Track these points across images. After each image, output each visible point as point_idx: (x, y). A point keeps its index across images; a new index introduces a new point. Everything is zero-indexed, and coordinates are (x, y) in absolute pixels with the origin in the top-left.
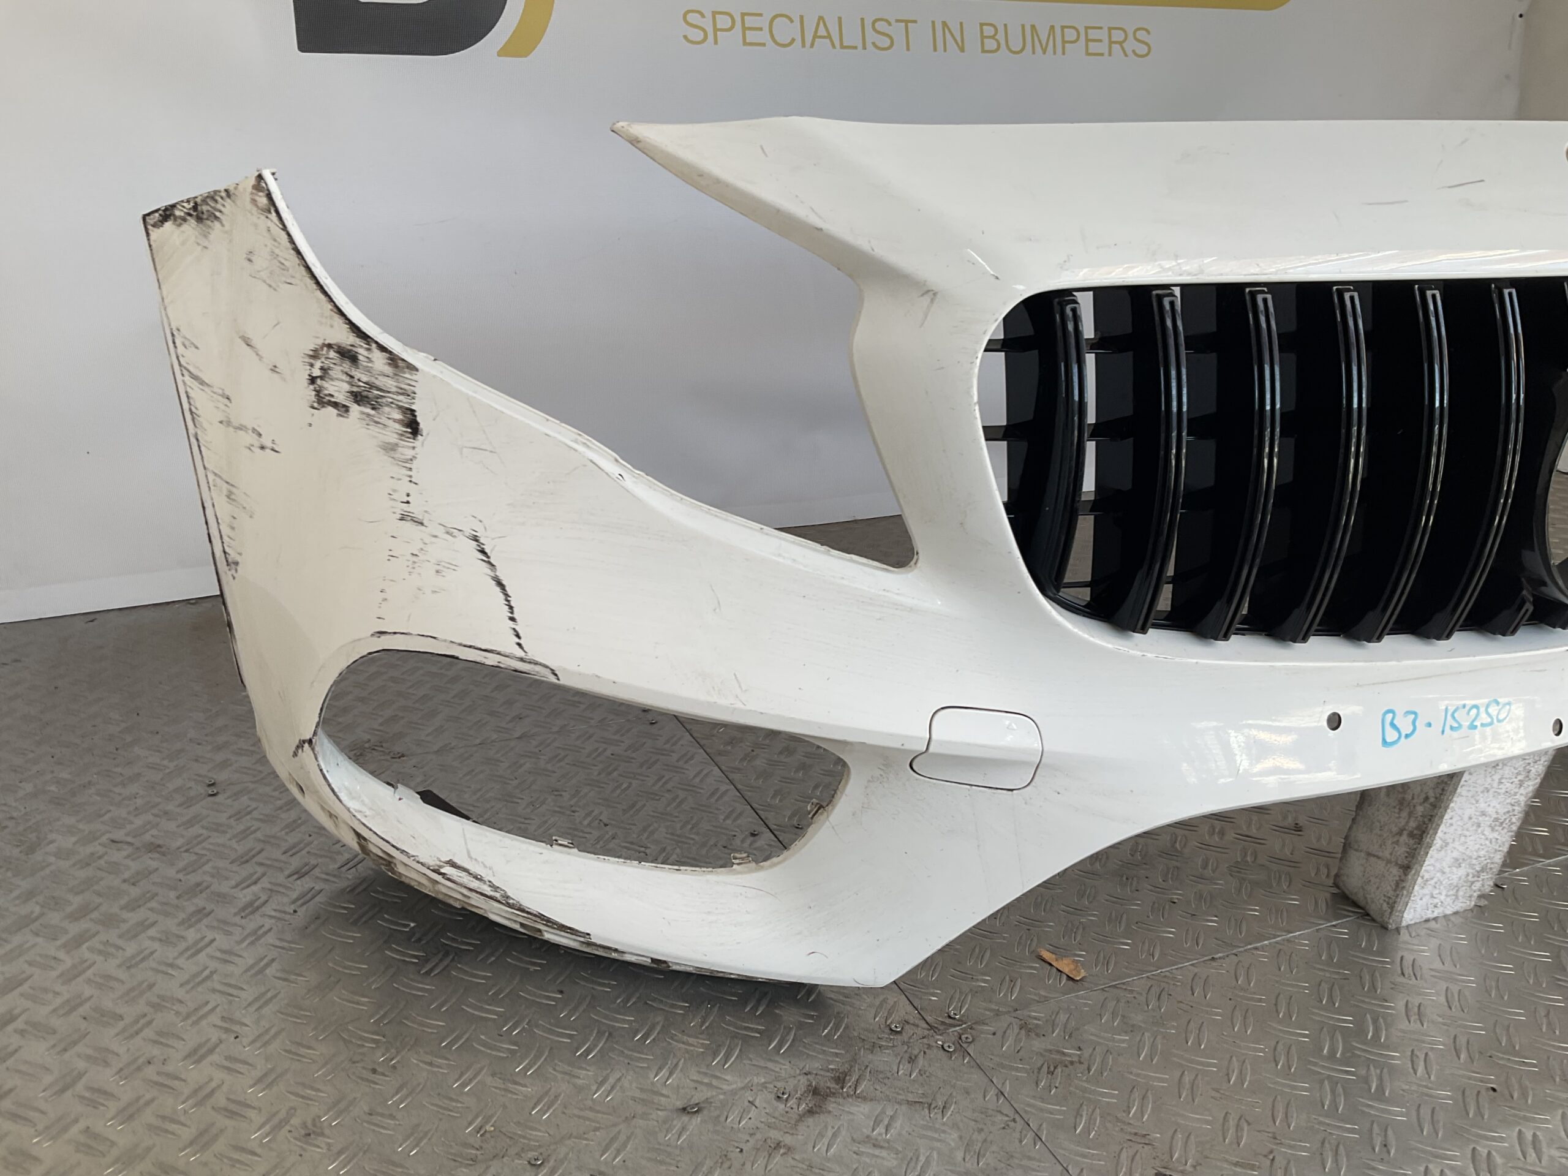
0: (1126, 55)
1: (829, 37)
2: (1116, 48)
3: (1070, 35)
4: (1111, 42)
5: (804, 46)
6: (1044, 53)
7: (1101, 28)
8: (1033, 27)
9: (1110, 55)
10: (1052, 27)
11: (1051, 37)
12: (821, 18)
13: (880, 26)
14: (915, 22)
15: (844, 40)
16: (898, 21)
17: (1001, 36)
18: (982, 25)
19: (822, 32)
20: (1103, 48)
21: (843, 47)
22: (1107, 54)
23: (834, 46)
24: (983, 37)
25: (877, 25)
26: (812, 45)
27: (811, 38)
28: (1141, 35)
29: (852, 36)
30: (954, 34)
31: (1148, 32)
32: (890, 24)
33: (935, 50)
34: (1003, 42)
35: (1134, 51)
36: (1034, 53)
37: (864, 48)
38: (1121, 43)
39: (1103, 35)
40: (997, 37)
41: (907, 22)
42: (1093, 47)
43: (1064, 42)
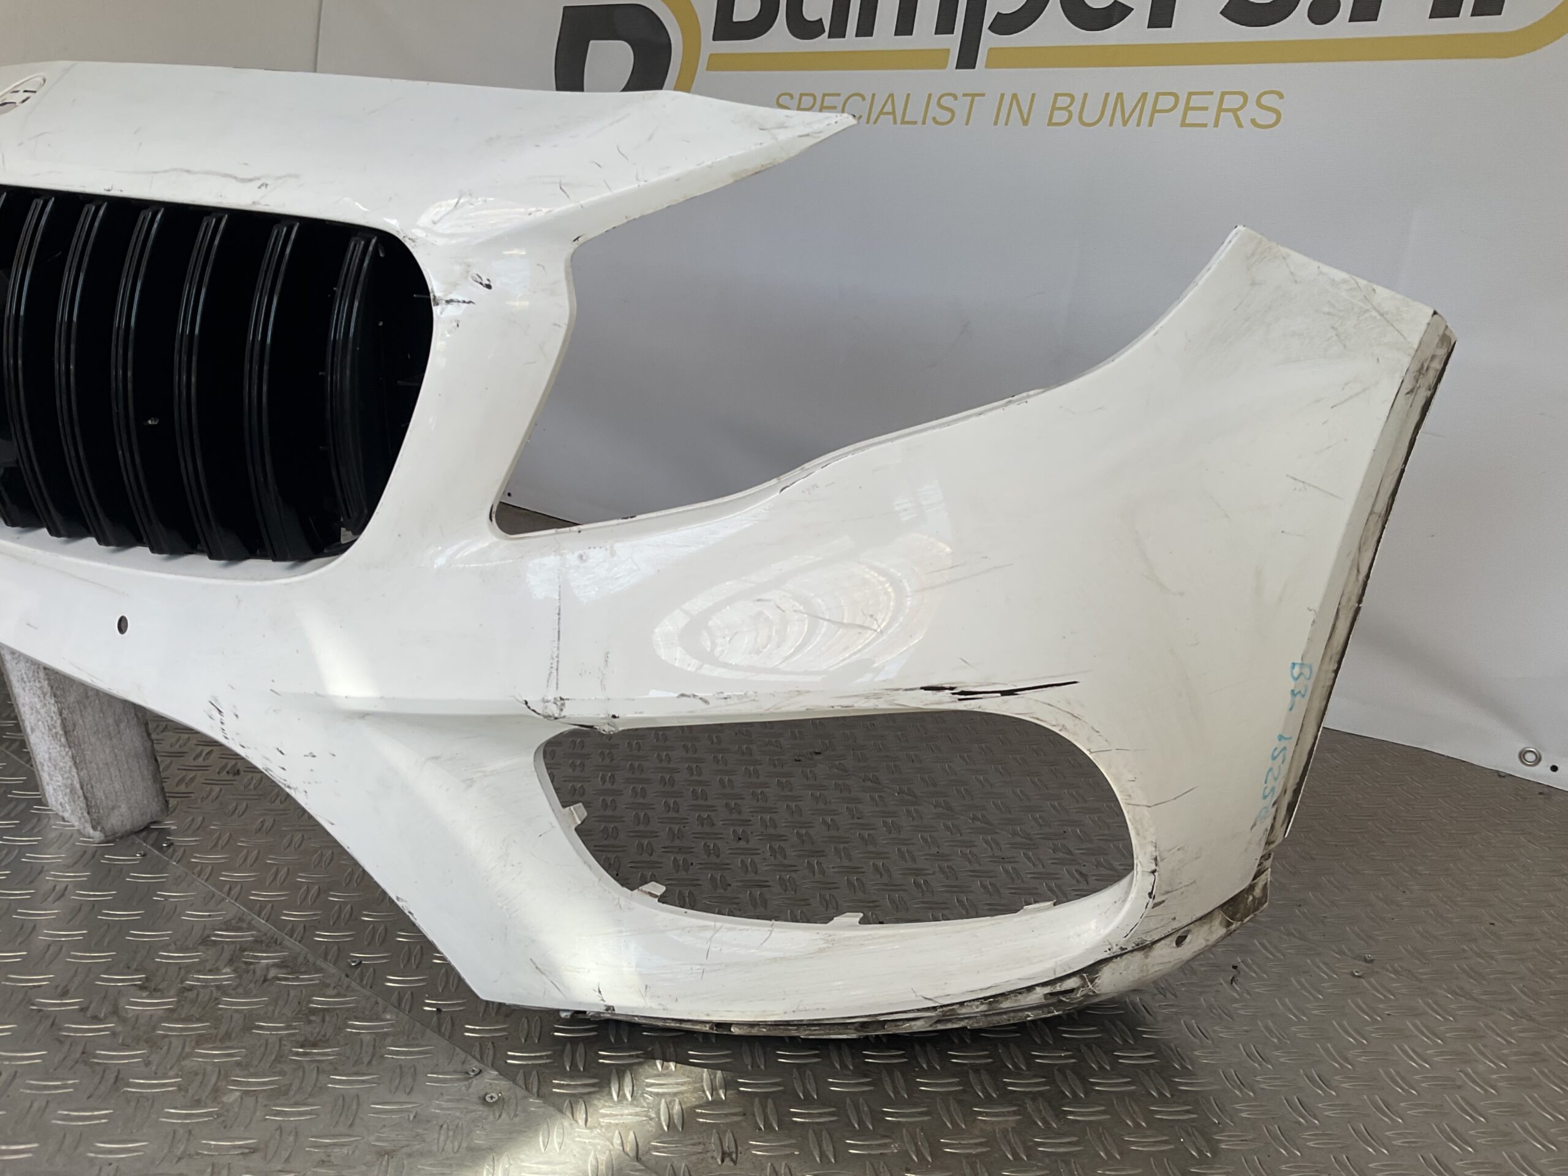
0: (1240, 125)
1: (893, 113)
2: (1227, 118)
3: (1166, 102)
4: (1220, 110)
5: (868, 122)
6: (1125, 123)
7: (1211, 93)
8: (1120, 96)
9: (1216, 125)
10: (1144, 95)
11: (1140, 105)
12: (891, 95)
13: (947, 101)
14: (983, 95)
15: (906, 117)
16: (965, 95)
17: (1075, 109)
18: (1057, 95)
19: (888, 108)
20: (1209, 117)
21: (903, 122)
22: (1211, 124)
23: (895, 123)
24: (1054, 108)
25: (942, 101)
26: (875, 122)
27: (876, 115)
28: (1268, 100)
29: (915, 112)
30: (1023, 108)
31: (1281, 96)
32: (955, 97)
33: (996, 123)
34: (1075, 117)
35: (1253, 121)
36: (1111, 124)
37: (924, 123)
38: (1234, 111)
39: (1213, 102)
40: (1070, 108)
41: (974, 95)
42: (1192, 117)
43: (1155, 111)
